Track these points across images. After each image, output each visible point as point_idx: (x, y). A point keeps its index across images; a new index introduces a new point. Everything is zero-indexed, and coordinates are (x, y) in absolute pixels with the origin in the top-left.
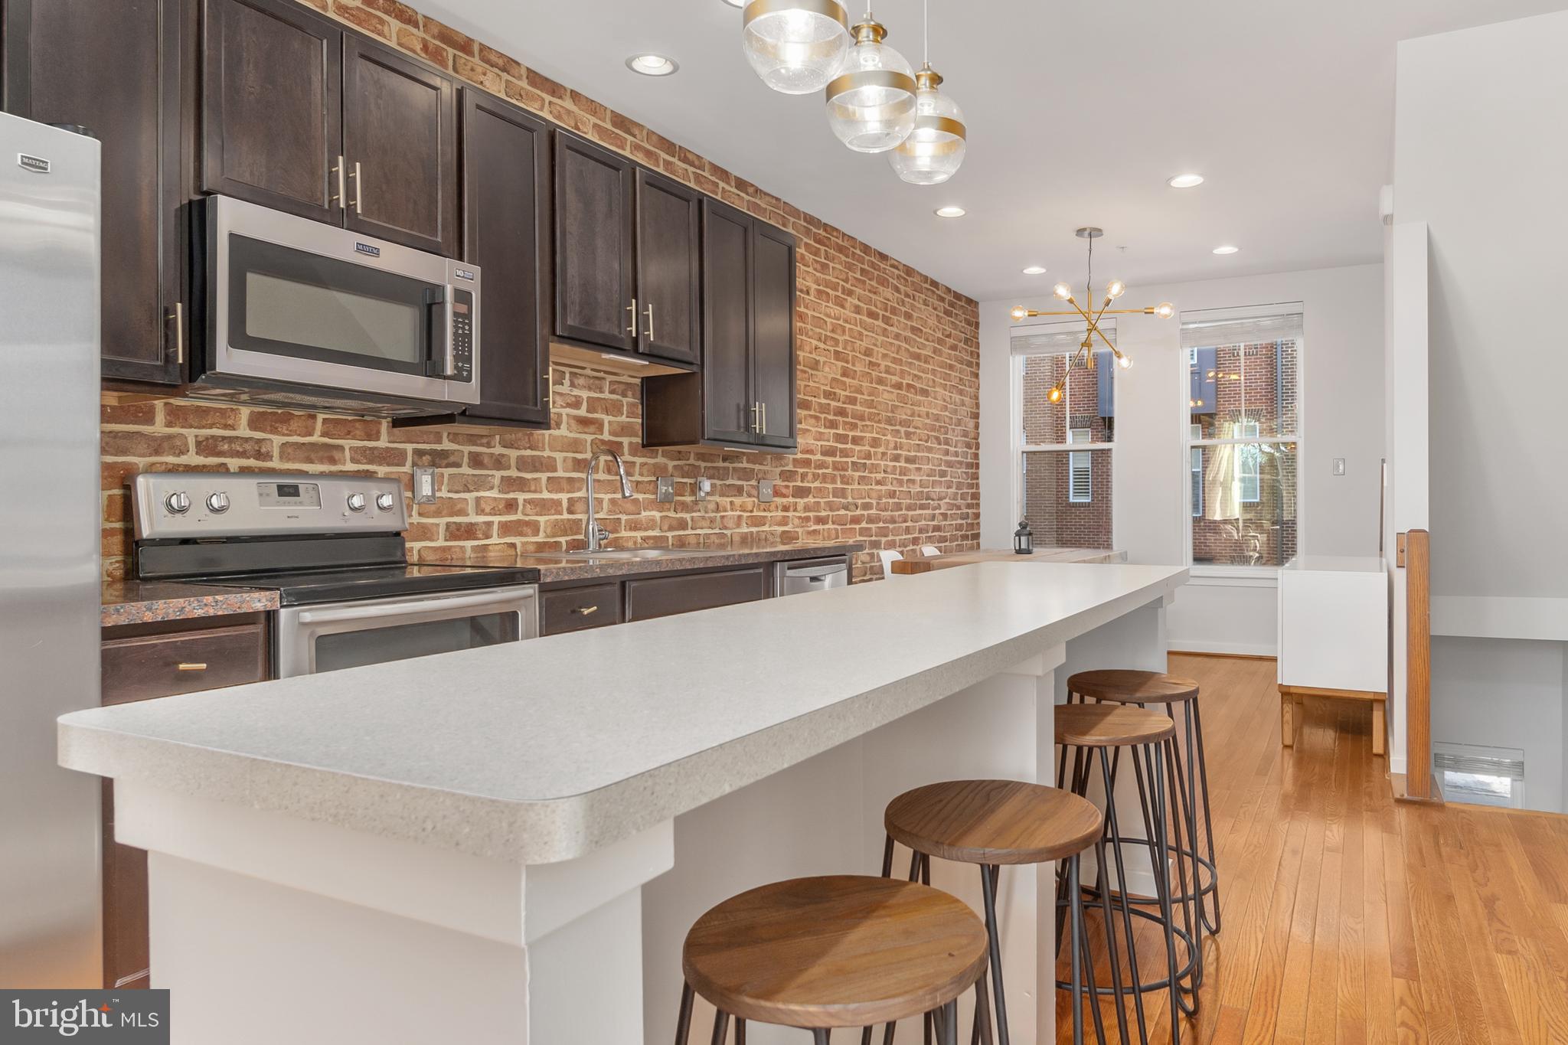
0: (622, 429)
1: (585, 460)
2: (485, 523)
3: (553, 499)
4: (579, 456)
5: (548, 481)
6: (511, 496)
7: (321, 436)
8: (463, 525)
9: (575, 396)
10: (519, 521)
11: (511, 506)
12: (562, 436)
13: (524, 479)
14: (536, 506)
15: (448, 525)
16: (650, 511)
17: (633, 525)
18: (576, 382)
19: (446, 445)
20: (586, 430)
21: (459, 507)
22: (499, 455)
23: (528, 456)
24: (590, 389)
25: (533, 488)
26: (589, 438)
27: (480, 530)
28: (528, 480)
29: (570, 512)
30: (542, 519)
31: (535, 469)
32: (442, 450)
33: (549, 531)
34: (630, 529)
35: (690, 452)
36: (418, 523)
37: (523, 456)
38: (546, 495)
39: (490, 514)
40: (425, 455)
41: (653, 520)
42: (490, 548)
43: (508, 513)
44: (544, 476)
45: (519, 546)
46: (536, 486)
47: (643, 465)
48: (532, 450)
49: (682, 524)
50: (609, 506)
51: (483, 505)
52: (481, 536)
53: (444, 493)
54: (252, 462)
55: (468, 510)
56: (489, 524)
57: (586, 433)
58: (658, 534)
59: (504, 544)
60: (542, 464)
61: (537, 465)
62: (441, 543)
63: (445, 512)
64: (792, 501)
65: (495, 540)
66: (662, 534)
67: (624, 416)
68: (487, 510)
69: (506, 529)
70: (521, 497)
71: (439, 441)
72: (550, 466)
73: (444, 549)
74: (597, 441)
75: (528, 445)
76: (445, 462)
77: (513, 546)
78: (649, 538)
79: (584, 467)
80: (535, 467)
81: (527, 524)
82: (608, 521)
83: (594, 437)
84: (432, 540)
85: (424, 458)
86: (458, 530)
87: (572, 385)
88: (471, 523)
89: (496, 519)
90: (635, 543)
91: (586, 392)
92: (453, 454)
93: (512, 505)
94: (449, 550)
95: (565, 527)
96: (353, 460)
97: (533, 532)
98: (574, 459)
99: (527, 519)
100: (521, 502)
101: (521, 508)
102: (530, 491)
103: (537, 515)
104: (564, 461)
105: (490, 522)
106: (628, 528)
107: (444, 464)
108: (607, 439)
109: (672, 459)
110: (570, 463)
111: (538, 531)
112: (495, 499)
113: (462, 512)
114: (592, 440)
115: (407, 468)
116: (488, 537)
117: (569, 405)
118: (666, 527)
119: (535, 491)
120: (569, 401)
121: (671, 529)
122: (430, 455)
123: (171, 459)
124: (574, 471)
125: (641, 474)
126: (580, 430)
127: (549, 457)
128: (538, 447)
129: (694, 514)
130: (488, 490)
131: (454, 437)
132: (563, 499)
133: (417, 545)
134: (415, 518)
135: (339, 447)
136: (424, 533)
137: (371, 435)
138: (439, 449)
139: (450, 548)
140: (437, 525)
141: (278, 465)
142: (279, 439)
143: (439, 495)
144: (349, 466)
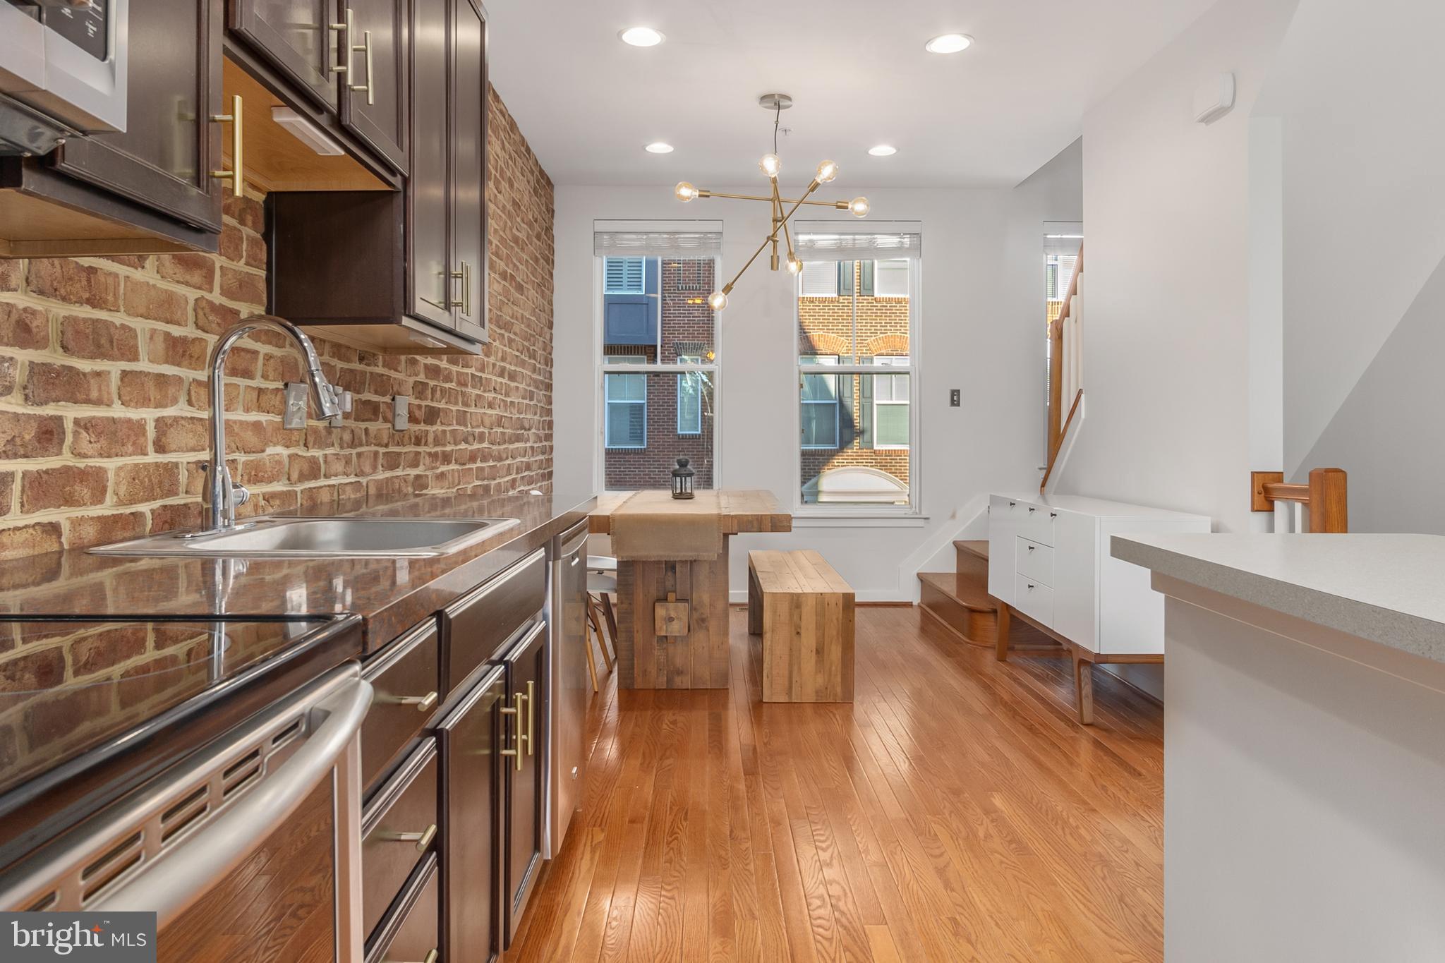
0: (240, 286)
1: (184, 340)
3: (129, 421)
4: (176, 331)
5: (122, 380)
10: (65, 471)
11: (49, 435)
12: (148, 284)
13: (76, 372)
14: (99, 435)
16: (275, 445)
17: (253, 473)
20: (188, 277)
22: (25, 311)
23: (85, 320)
25: (94, 395)
26: (191, 295)
28: (84, 375)
29: (160, 448)
30: (110, 465)
31: (98, 353)
33: (123, 490)
34: (249, 480)
37: (74, 320)
38: (118, 411)
39: (5, 455)
41: (279, 463)
42: (7, 536)
43: (44, 452)
44: (115, 368)
45: (66, 529)
46: (100, 390)
47: (267, 359)
48: (94, 307)
49: (314, 469)
56: (4, 480)
57: (187, 284)
58: (285, 489)
59: (34, 526)
60: (111, 342)
61: (103, 341)
64: (423, 428)
65: (14, 518)
66: (290, 488)
67: (243, 261)
72: (125, 346)
74: (204, 304)
75: (87, 295)
77: (54, 530)
78: (272, 495)
79: (182, 355)
80: (99, 346)
81: (83, 476)
83: (199, 293)
89: (18, 467)
90: (256, 506)
93: (52, 433)
95: (150, 480)
97: (93, 495)
98: (167, 335)
99: (81, 465)
100: (69, 426)
101: (69, 439)
102: (88, 401)
103: (101, 455)
104: (151, 338)
105: (5, 474)
110: (160, 345)
111: (104, 490)
112: (15, 418)
114: (196, 300)
118: (295, 476)
119: (98, 402)
121: (300, 478)
124: (167, 361)
125: (265, 377)
126: (179, 277)
127: (123, 327)
128: (105, 302)
129: (328, 451)
132: (148, 421)
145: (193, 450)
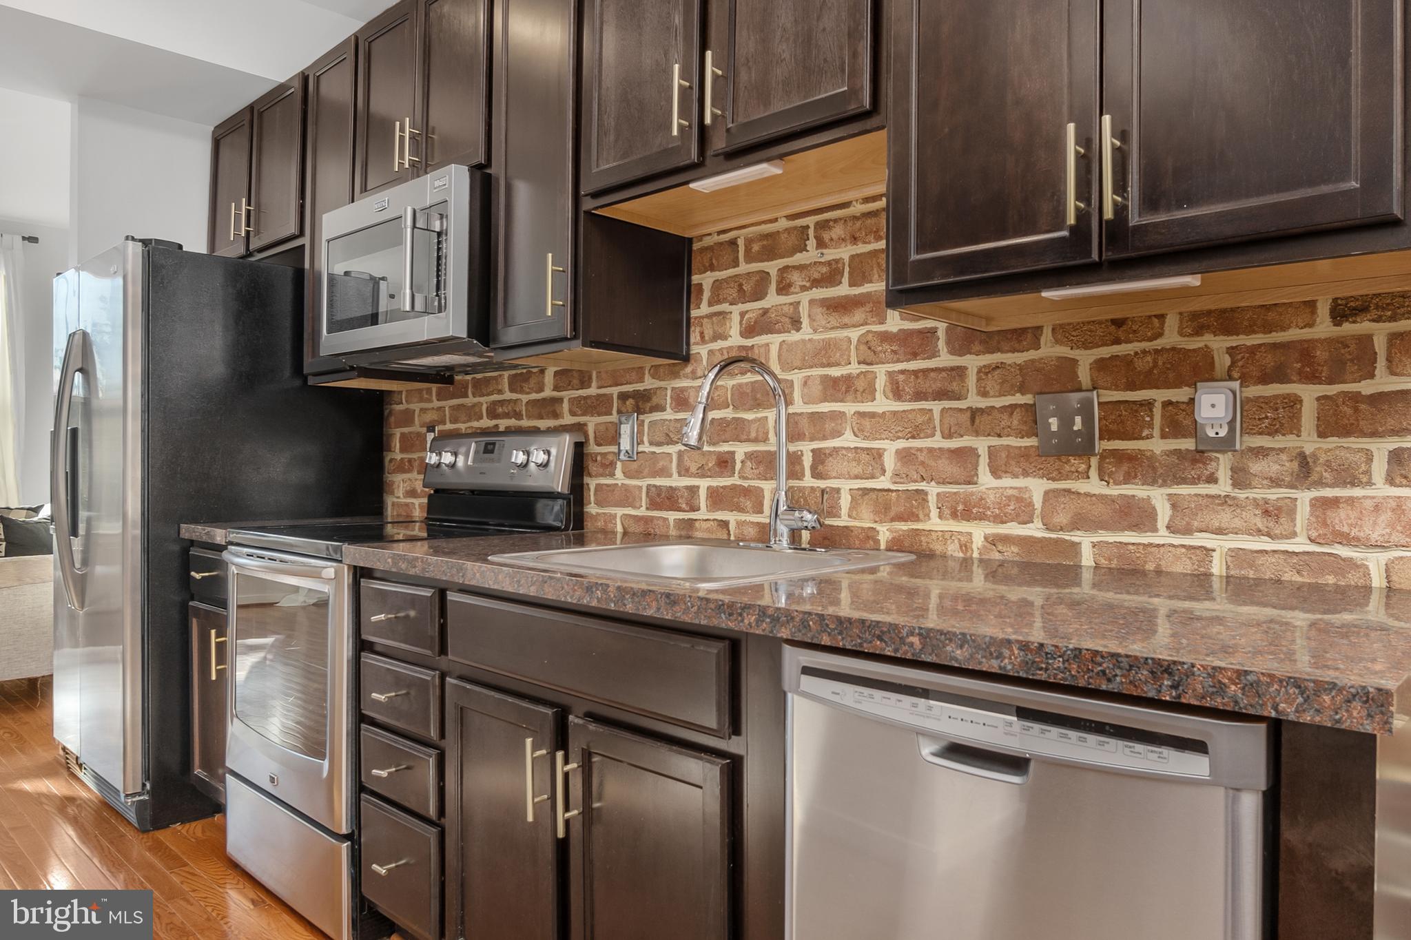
1: (848, 379)
2: (687, 488)
4: (835, 372)
6: (725, 448)
7: (553, 390)
8: (664, 489)
9: (829, 263)
10: (734, 488)
11: (725, 463)
12: (803, 341)
13: (743, 420)
14: (758, 464)
15: (649, 487)
16: (1015, 476)
17: (960, 507)
18: (826, 236)
19: (649, 383)
20: (846, 320)
21: (660, 464)
23: (747, 384)
24: (854, 240)
26: (854, 334)
27: (682, 497)
28: (750, 421)
29: (816, 475)
30: (767, 486)
31: (758, 405)
32: (645, 390)
34: (954, 515)
35: (1161, 317)
36: (623, 485)
37: (740, 385)
39: (697, 476)
40: (627, 399)
42: (697, 524)
43: (720, 475)
44: (771, 414)
45: (732, 526)
46: (757, 431)
47: (984, 372)
49: (1140, 517)
50: (896, 465)
51: (687, 462)
52: (684, 506)
53: (646, 448)
54: (512, 422)
55: (671, 468)
56: (693, 490)
57: (845, 326)
59: (714, 520)
61: (759, 396)
62: (642, 512)
63: (646, 471)
65: (702, 514)
66: (1053, 536)
68: (693, 469)
69: (718, 498)
70: (740, 450)
71: (641, 380)
73: (647, 520)
74: (870, 337)
76: (649, 404)
77: (724, 524)
78: (1006, 539)
79: (847, 391)
80: (756, 399)
81: (747, 492)
82: (894, 494)
83: (863, 330)
84: (634, 507)
85: (628, 403)
86: (659, 495)
87: (821, 244)
88: (671, 487)
89: (704, 484)
90: (965, 547)
91: (849, 247)
92: (655, 393)
93: (727, 462)
94: (652, 521)
96: (573, 414)
97: (753, 506)
98: (826, 379)
99: (746, 485)
100: (739, 457)
101: (738, 466)
102: (749, 440)
103: (759, 479)
104: (806, 383)
106: (947, 512)
107: (648, 409)
108: (895, 329)
109: (1086, 346)
110: (816, 388)
111: (762, 504)
112: (703, 453)
113: (664, 472)
114: (859, 337)
115: (614, 417)
116: (694, 509)
117: (816, 283)
118: (1062, 518)
119: (757, 440)
120: (816, 275)
121: (1079, 522)
122: (633, 398)
123: (476, 424)
124: (825, 400)
125: (984, 394)
126: (834, 323)
129: (1184, 490)
131: (656, 372)
132: (804, 453)
133: (620, 512)
134: (619, 478)
135: (560, 400)
136: (627, 498)
137: (585, 382)
138: (642, 389)
139: (652, 519)
140: (640, 487)
141: (525, 423)
142: (525, 398)
143: (640, 449)
144: (568, 420)
145: (857, 477)
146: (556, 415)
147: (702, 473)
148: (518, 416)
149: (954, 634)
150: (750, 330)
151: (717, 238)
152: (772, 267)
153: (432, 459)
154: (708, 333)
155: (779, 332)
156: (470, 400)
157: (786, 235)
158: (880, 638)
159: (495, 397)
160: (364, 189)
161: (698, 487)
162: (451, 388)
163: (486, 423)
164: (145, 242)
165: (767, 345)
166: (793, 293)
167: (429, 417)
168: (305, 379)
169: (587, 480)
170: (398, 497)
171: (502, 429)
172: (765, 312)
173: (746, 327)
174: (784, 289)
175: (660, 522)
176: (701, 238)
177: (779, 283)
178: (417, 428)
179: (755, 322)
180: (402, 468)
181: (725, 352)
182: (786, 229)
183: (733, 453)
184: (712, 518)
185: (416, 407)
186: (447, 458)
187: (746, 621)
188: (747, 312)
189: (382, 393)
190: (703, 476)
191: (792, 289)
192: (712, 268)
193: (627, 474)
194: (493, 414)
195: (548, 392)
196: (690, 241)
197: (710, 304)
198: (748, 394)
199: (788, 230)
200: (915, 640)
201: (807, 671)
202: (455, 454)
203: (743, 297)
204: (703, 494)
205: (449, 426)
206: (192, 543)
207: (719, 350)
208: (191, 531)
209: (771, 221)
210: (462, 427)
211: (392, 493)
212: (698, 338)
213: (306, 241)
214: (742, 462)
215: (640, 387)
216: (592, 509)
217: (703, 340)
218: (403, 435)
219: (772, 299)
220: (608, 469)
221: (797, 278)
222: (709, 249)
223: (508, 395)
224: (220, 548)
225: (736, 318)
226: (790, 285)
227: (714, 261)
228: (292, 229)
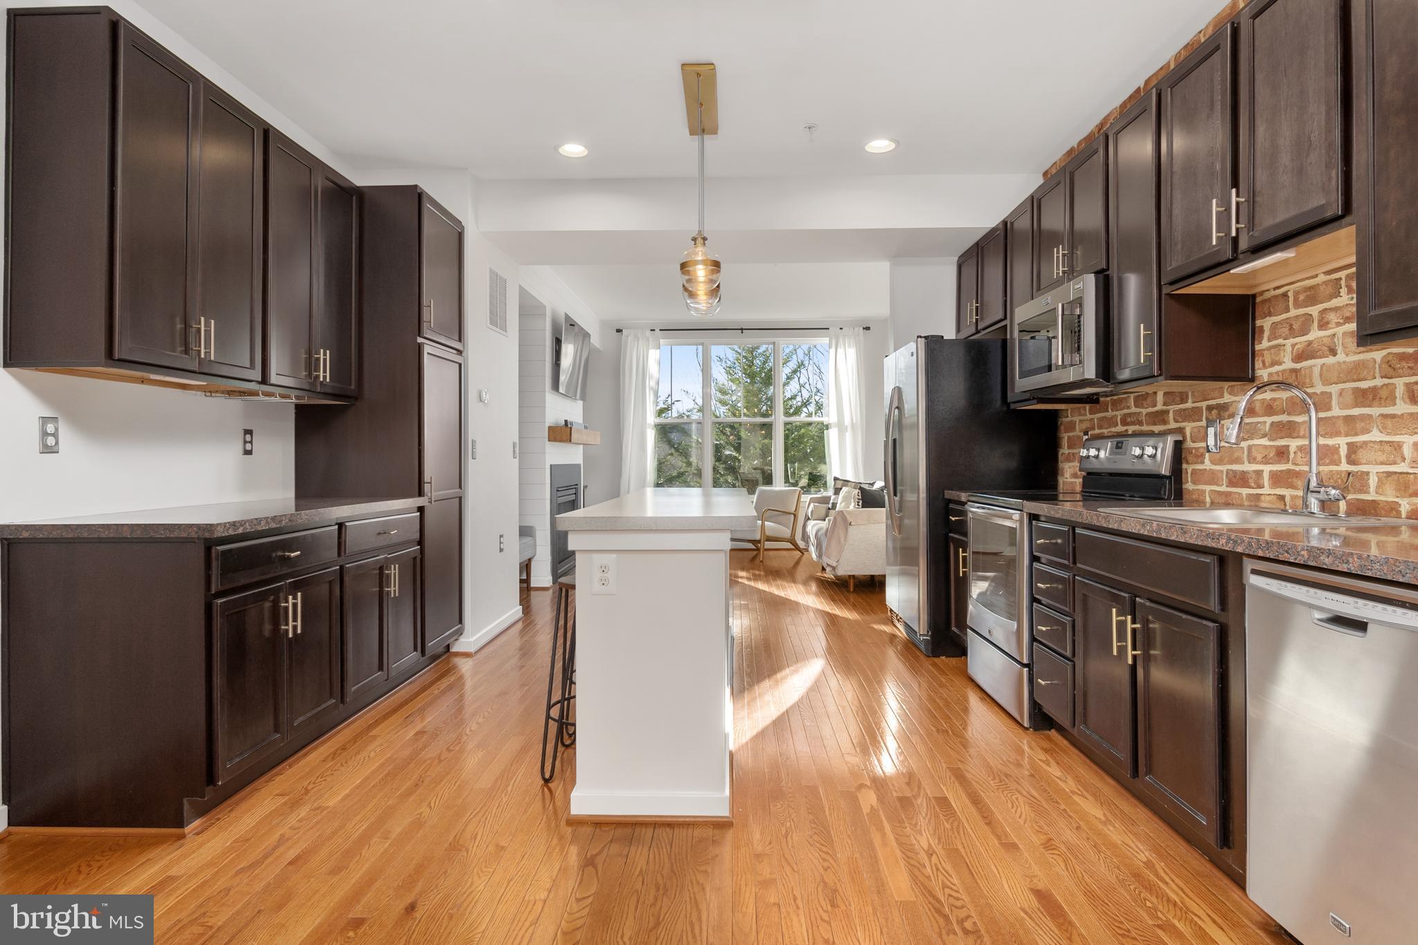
2: (1254, 471)
3: (1327, 445)
4: (1364, 385)
6: (1282, 442)
7: (1163, 405)
8: (1238, 473)
10: (1289, 471)
11: (1282, 454)
15: (1228, 470)
19: (1227, 398)
21: (1236, 455)
22: (1271, 399)
26: (1378, 356)
27: (1251, 478)
28: (1298, 423)
29: (1352, 461)
32: (1224, 403)
36: (1210, 469)
39: (1262, 463)
40: (1213, 410)
42: (1262, 497)
43: (1279, 462)
45: (1288, 499)
51: (1254, 453)
52: (1253, 484)
54: (1136, 428)
55: (1243, 458)
56: (1259, 473)
59: (1274, 495)
62: (1224, 488)
63: (1226, 460)
65: (1266, 490)
68: (1259, 458)
69: (1277, 479)
70: (1293, 444)
71: (1222, 396)
72: (1323, 403)
73: (1226, 494)
74: (1390, 357)
76: (1227, 413)
77: (1282, 498)
82: (1411, 476)
84: (1218, 485)
85: (1213, 413)
86: (1235, 477)
88: (1243, 471)
89: (1267, 469)
92: (1231, 405)
93: (1283, 453)
94: (1230, 495)
96: (1176, 421)
98: (1356, 391)
99: (1297, 469)
100: (1292, 449)
101: (1292, 456)
102: (1299, 437)
105: (1260, 471)
107: (1227, 417)
112: (1266, 447)
113: (1238, 461)
115: (1203, 423)
116: (1260, 486)
122: (1216, 409)
123: (1113, 429)
130: (1261, 438)
131: (1231, 391)
132: (1341, 445)
133: (1208, 488)
134: (1207, 464)
135: (1167, 412)
136: (1213, 478)
137: (1184, 400)
138: (1222, 402)
139: (1230, 493)
140: (1222, 471)
141: (1145, 428)
142: (1144, 411)
143: (1221, 445)
144: (1173, 425)
145: (1382, 463)
146: (1165, 422)
147: (1266, 461)
148: (1140, 423)
149: (1324, 550)
150: (1299, 357)
151: (1273, 293)
152: (1314, 311)
153: (1084, 453)
154: (1268, 361)
155: (1321, 357)
156: (1110, 414)
157: (1324, 286)
158: (1287, 552)
159: (1126, 411)
160: (1039, 289)
161: (1263, 471)
162: (1098, 406)
163: (1120, 428)
164: (926, 338)
165: (1311, 367)
166: (1330, 329)
167: (1085, 426)
168: (1008, 405)
169: (1184, 466)
170: (1067, 478)
171: (1130, 432)
172: (1310, 343)
173: (1296, 356)
174: (1323, 325)
175: (1237, 496)
176: (1262, 293)
177: (1320, 321)
178: (1078, 432)
179: (1303, 351)
180: (1069, 459)
181: (1280, 374)
182: (1324, 282)
183: (1288, 446)
184: (1273, 493)
185: (1077, 419)
186: (1093, 452)
187: (1221, 543)
188: (1296, 344)
189: (1056, 411)
190: (1267, 463)
191: (1330, 326)
192: (1270, 314)
193: (1213, 462)
194: (1124, 423)
195: (1159, 407)
196: (1254, 296)
197: (1269, 340)
198: (1298, 404)
199: (1325, 283)
200: (1304, 553)
201: (1254, 572)
202: (1098, 450)
203: (1293, 333)
204: (1266, 476)
205: (1097, 431)
206: (950, 501)
207: (1276, 373)
208: (949, 494)
209: (1313, 277)
210: (1105, 431)
211: (1063, 475)
212: (1261, 365)
213: (1007, 322)
214: (1294, 453)
215: (1221, 401)
216: (1189, 486)
217: (1264, 366)
218: (1069, 437)
219: (1315, 334)
220: (1200, 458)
221: (1332, 317)
222: (1269, 300)
223: (1134, 410)
224: (964, 504)
225: (1289, 349)
226: (1328, 323)
227: (1272, 310)
228: (1000, 316)
